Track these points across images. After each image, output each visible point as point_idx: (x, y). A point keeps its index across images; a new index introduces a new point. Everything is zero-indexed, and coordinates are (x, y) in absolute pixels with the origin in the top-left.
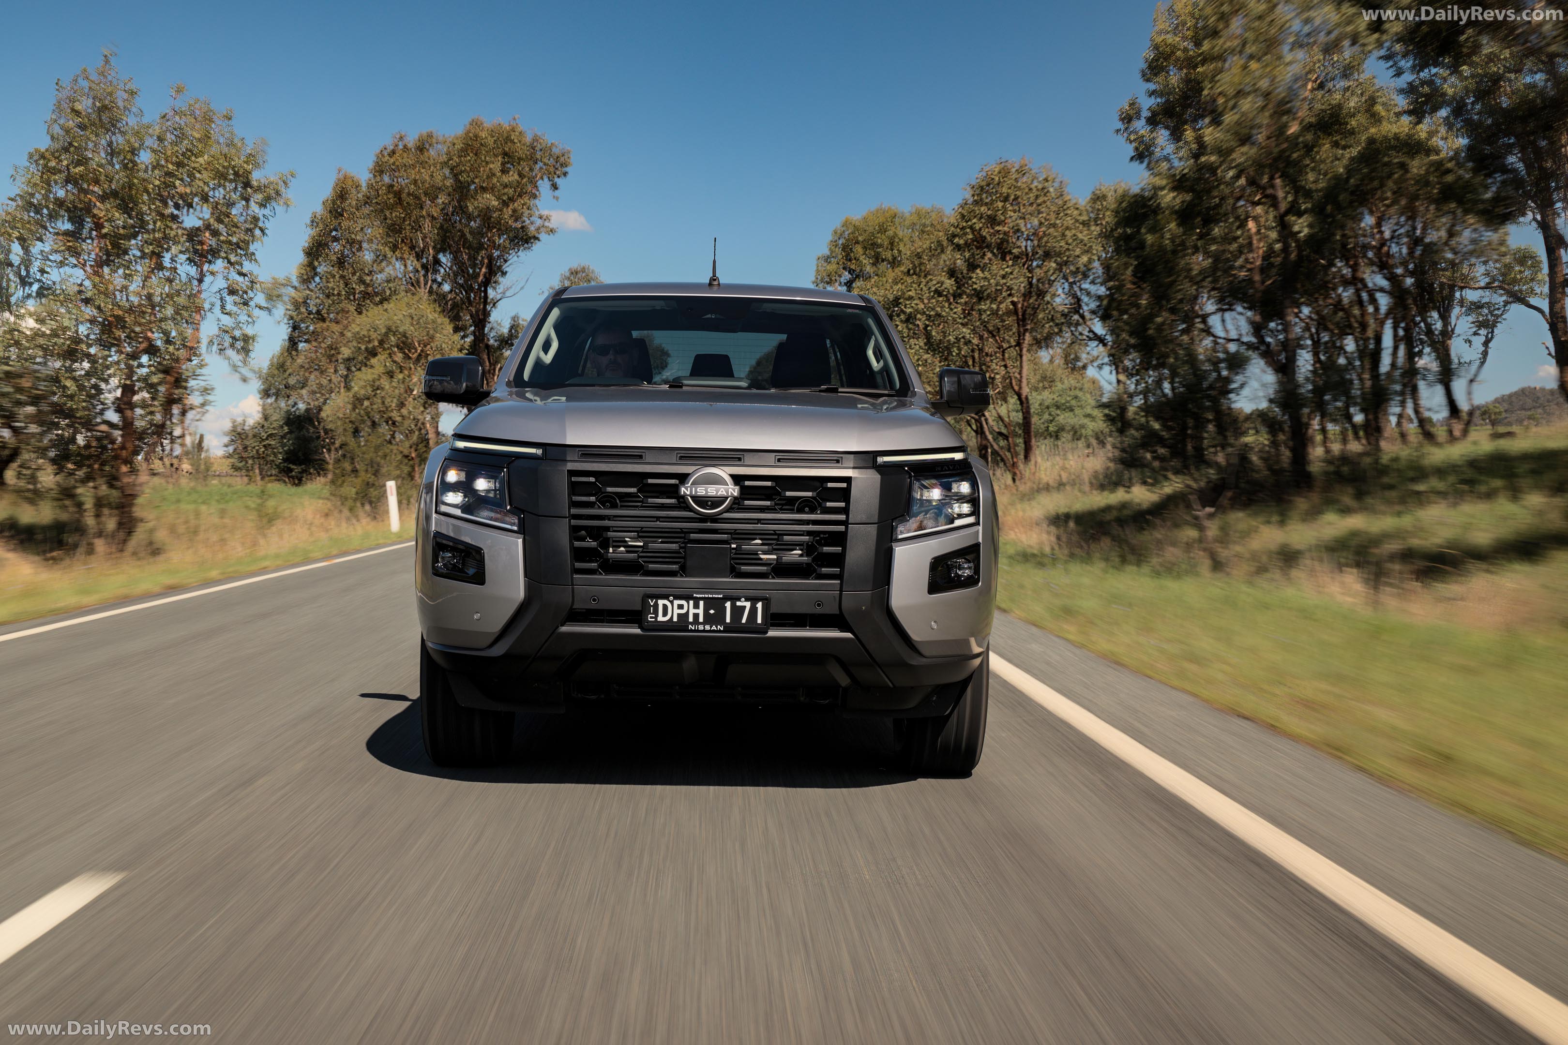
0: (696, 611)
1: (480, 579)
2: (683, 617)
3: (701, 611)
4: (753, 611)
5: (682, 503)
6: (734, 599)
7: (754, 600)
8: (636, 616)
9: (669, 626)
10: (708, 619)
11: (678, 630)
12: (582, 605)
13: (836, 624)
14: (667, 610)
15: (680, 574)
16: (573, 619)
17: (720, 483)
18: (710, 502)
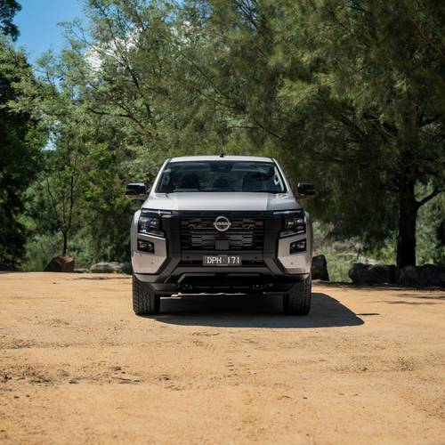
0: (219, 260)
1: (153, 252)
2: (215, 262)
5: (214, 227)
6: (231, 256)
7: (236, 256)
8: (201, 262)
9: (211, 265)
10: (223, 262)
11: (214, 266)
12: (185, 259)
13: (263, 264)
14: (210, 260)
15: (214, 249)
16: (182, 264)
17: (225, 221)
18: (222, 227)
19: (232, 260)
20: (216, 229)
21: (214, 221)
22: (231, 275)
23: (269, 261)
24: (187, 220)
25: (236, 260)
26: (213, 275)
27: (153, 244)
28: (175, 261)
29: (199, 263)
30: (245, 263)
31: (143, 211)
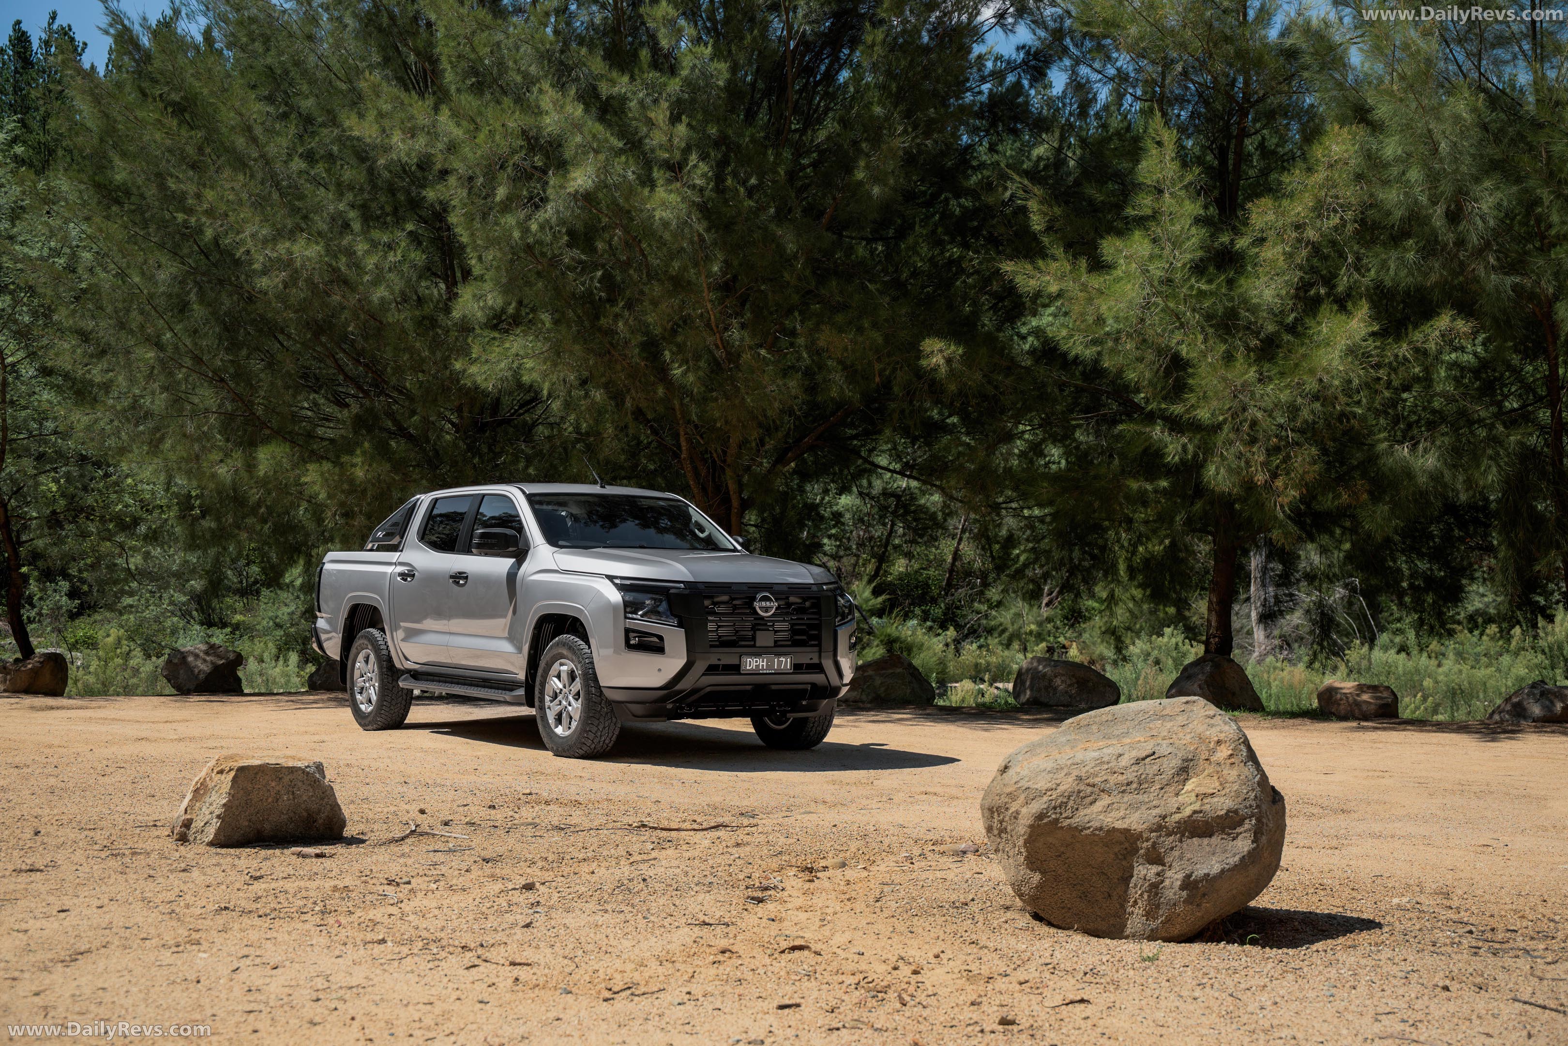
0: (762, 664)
1: (661, 651)
2: (757, 667)
3: (764, 664)
5: (754, 610)
6: (779, 657)
7: (786, 658)
8: (737, 667)
9: (751, 674)
10: (768, 668)
11: (755, 673)
12: (714, 661)
13: (818, 668)
14: (751, 663)
15: (754, 646)
16: (712, 669)
17: (769, 599)
18: (766, 610)
19: (780, 663)
20: (756, 613)
21: (754, 599)
22: (774, 687)
23: (828, 664)
24: (711, 597)
25: (785, 663)
26: (749, 688)
27: (661, 638)
28: (700, 667)
29: (735, 669)
30: (797, 668)
31: (618, 581)
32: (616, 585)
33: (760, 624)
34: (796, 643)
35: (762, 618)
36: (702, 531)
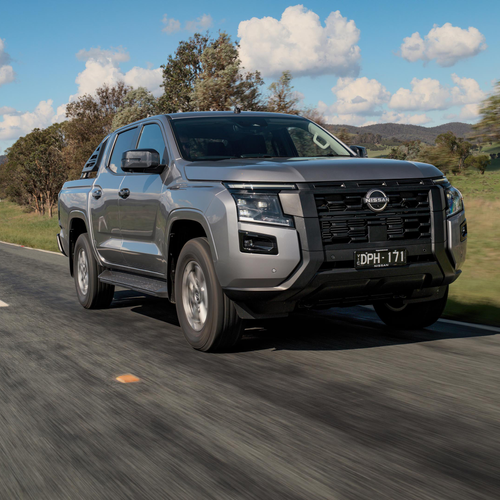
0: (376, 258)
1: (275, 252)
2: (371, 261)
3: (378, 258)
4: (400, 255)
5: (365, 206)
6: (392, 251)
7: (399, 250)
8: (351, 263)
9: (366, 267)
10: (382, 261)
11: (369, 268)
12: (327, 258)
14: (365, 259)
15: (367, 241)
16: (326, 266)
17: (381, 196)
18: (378, 205)
19: (393, 256)
20: (368, 208)
25: (399, 256)
27: (274, 239)
30: (410, 259)
31: (232, 186)
32: (229, 189)
33: (372, 218)
34: (408, 236)
35: (375, 213)
36: (324, 143)
